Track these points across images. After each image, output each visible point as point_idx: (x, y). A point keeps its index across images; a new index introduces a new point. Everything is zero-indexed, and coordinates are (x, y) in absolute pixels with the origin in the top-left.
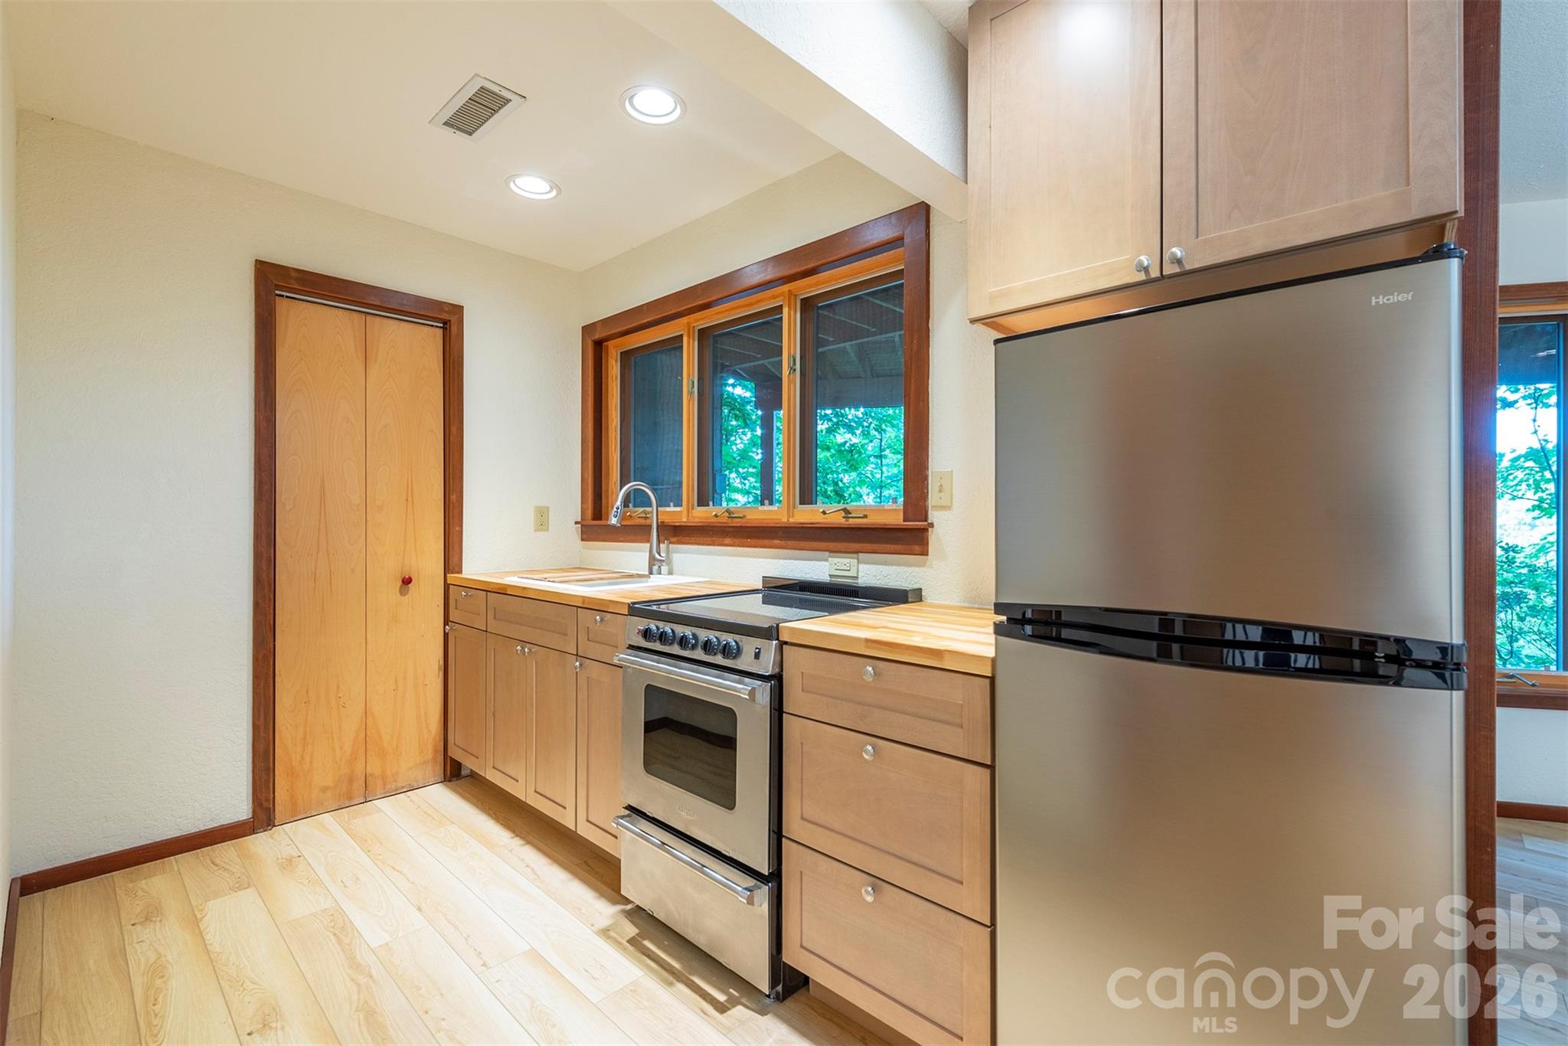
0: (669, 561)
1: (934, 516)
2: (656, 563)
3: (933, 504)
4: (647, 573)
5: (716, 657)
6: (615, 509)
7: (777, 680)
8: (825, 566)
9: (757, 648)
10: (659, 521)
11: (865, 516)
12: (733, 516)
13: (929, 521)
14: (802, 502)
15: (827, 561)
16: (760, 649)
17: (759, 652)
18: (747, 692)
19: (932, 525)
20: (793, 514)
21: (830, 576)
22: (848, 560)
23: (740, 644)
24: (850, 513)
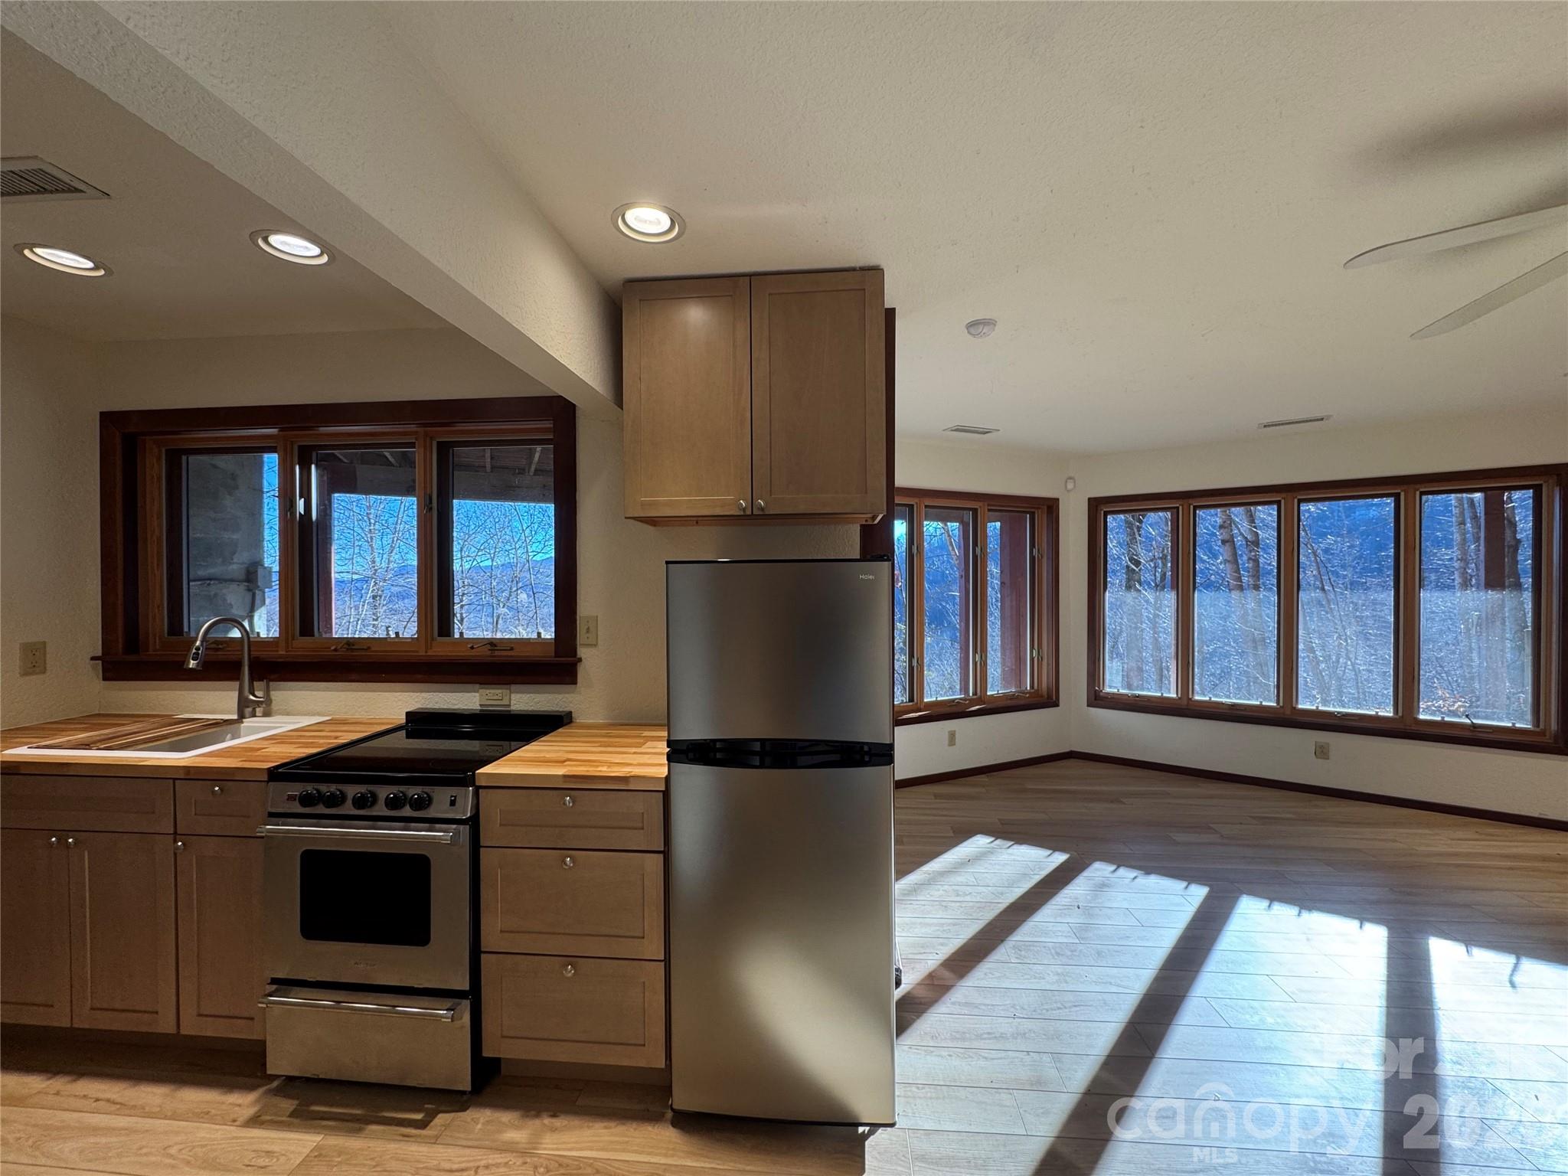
0: (268, 701)
1: (582, 652)
2: (250, 704)
3: (581, 643)
4: (235, 717)
5: (403, 810)
6: (194, 651)
7: (474, 822)
8: (475, 696)
9: (452, 796)
10: (252, 656)
11: (512, 649)
12: (354, 647)
13: (578, 656)
14: (440, 635)
15: (478, 692)
16: (455, 797)
17: (455, 799)
18: (449, 838)
19: (580, 660)
20: (431, 646)
21: (481, 705)
22: (500, 691)
23: (431, 794)
24: (496, 646)
